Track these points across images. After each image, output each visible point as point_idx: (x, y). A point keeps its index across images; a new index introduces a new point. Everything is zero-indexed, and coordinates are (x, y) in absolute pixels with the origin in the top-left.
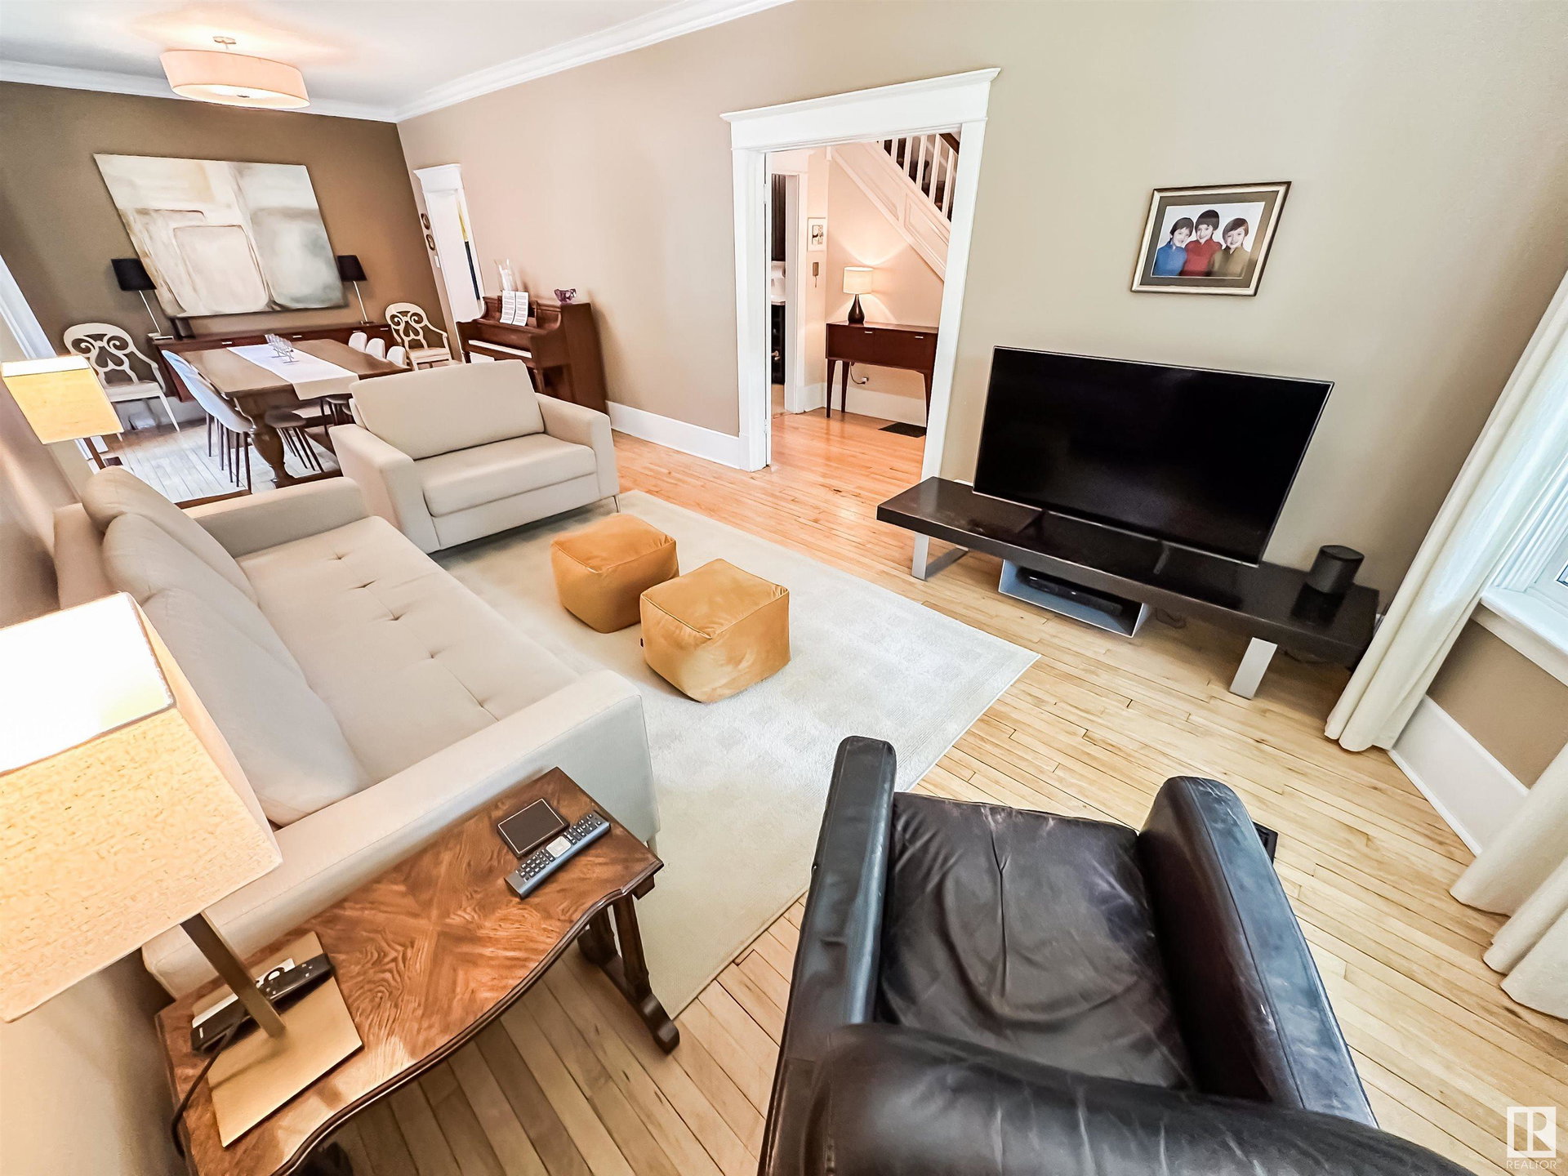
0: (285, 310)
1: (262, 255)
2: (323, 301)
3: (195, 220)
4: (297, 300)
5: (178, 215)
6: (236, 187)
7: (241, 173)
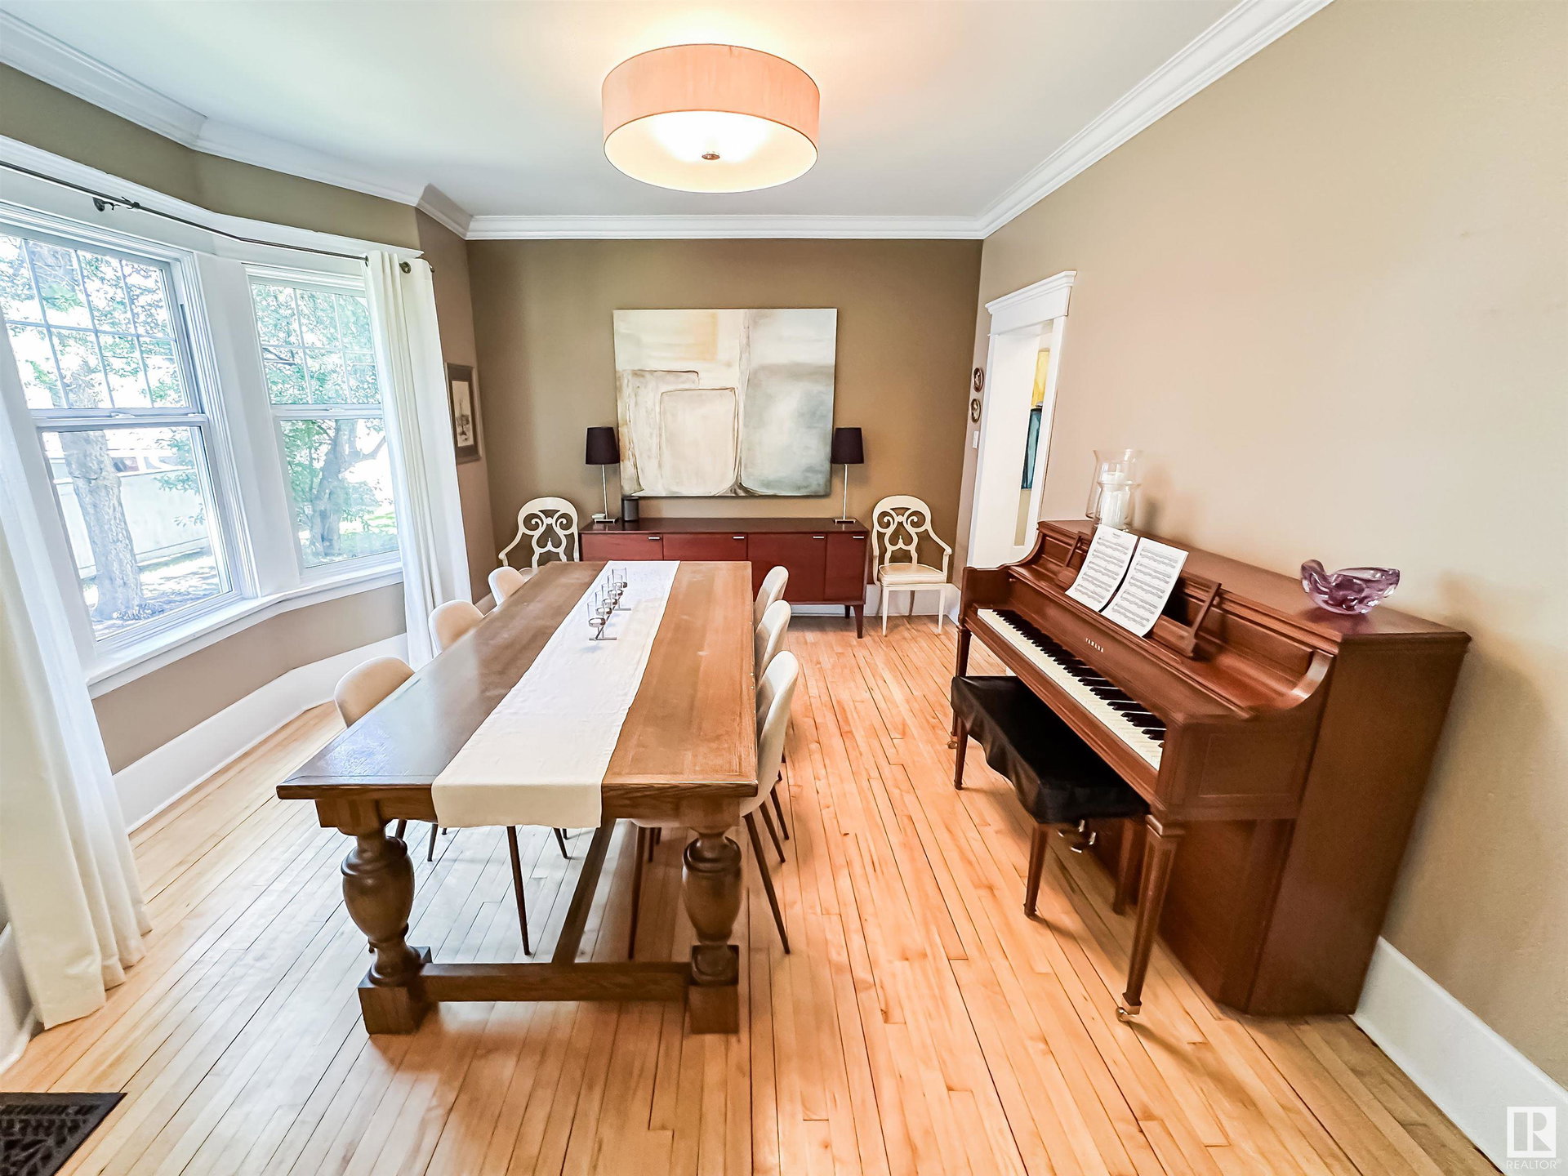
0: (750, 495)
1: (745, 426)
2: (799, 488)
3: (686, 382)
4: (768, 485)
5: (670, 377)
6: (745, 341)
7: (755, 323)
